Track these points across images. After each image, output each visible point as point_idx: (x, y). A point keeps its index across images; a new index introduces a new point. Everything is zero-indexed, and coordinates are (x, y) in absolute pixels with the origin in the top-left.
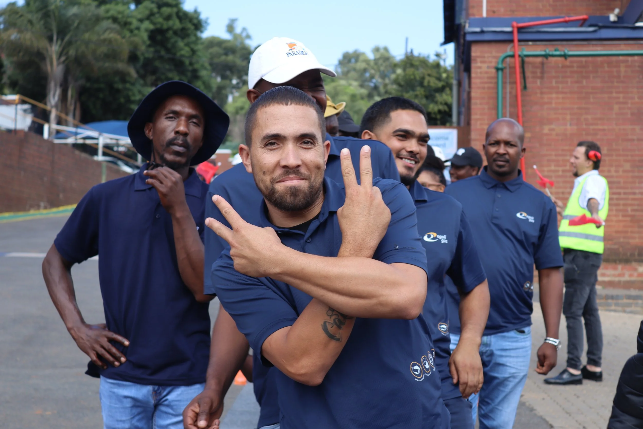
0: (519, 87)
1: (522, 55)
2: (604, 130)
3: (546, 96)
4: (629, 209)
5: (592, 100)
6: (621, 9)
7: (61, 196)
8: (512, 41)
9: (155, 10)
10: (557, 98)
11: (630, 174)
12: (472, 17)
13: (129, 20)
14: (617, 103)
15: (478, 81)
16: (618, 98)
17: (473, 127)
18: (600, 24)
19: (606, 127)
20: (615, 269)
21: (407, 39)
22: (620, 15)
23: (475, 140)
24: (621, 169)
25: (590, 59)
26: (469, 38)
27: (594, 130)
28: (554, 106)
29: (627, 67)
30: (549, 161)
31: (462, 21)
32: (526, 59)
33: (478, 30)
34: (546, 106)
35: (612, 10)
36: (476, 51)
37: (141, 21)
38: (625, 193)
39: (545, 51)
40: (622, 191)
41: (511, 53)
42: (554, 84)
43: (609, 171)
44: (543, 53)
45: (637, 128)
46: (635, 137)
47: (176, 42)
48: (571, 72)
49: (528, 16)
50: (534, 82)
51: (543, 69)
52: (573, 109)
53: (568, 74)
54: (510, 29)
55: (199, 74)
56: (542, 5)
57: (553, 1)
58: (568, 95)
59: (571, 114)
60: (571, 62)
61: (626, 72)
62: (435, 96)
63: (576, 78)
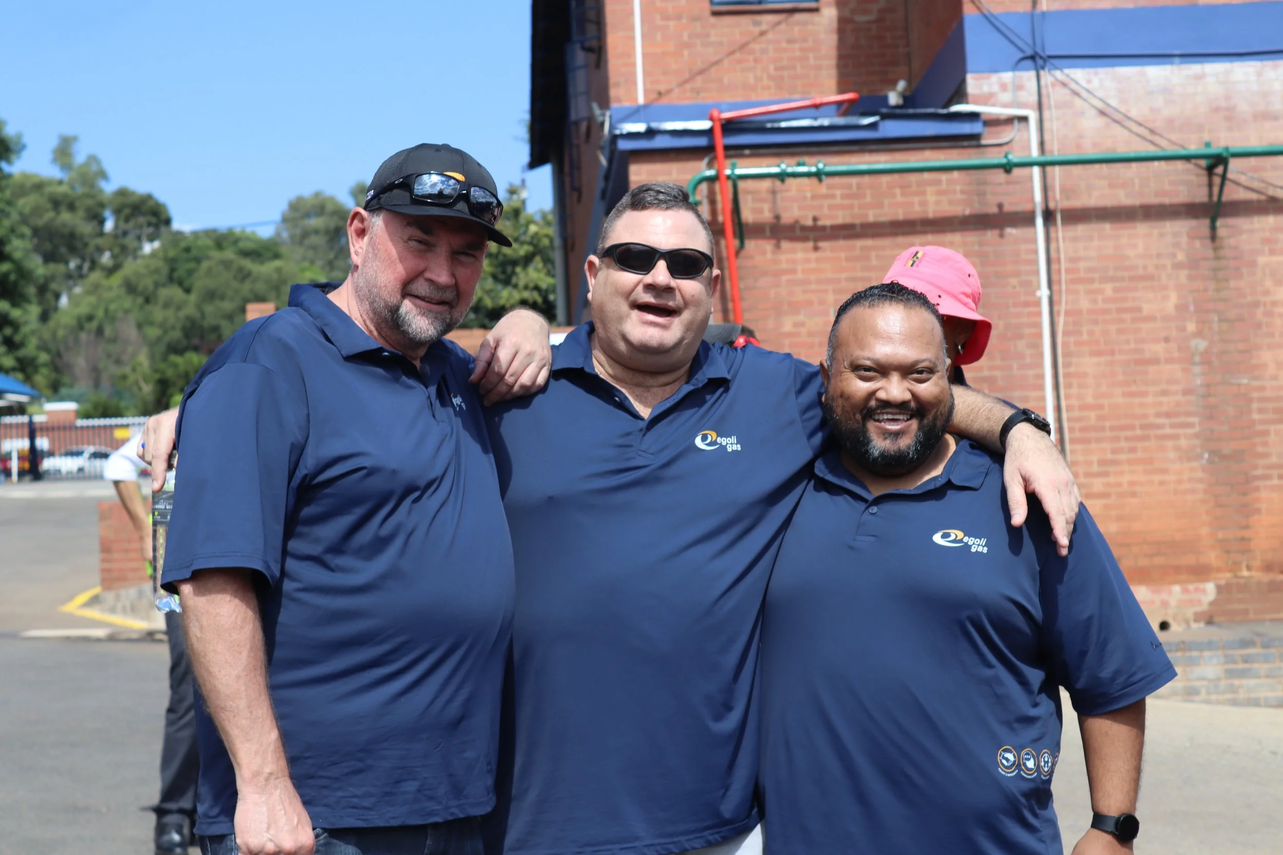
0: (731, 240)
1: (733, 177)
3: (783, 257)
5: (874, 262)
6: (909, 82)
8: (709, 150)
10: (807, 261)
12: (614, 105)
18: (884, 110)
22: (908, 94)
25: (866, 179)
26: (623, 145)
28: (800, 276)
29: (940, 193)
31: (597, 111)
32: (742, 185)
33: (641, 127)
34: (784, 278)
35: (893, 84)
36: (637, 172)
39: (779, 166)
41: (711, 173)
42: (798, 233)
44: (775, 170)
48: (831, 207)
49: (729, 100)
50: (758, 231)
51: (774, 202)
52: (838, 280)
53: (826, 211)
54: (705, 125)
55: (8, 249)
56: (758, 79)
57: (776, 69)
58: (828, 254)
59: (836, 291)
60: (830, 187)
61: (938, 203)
62: (514, 273)
63: (840, 218)
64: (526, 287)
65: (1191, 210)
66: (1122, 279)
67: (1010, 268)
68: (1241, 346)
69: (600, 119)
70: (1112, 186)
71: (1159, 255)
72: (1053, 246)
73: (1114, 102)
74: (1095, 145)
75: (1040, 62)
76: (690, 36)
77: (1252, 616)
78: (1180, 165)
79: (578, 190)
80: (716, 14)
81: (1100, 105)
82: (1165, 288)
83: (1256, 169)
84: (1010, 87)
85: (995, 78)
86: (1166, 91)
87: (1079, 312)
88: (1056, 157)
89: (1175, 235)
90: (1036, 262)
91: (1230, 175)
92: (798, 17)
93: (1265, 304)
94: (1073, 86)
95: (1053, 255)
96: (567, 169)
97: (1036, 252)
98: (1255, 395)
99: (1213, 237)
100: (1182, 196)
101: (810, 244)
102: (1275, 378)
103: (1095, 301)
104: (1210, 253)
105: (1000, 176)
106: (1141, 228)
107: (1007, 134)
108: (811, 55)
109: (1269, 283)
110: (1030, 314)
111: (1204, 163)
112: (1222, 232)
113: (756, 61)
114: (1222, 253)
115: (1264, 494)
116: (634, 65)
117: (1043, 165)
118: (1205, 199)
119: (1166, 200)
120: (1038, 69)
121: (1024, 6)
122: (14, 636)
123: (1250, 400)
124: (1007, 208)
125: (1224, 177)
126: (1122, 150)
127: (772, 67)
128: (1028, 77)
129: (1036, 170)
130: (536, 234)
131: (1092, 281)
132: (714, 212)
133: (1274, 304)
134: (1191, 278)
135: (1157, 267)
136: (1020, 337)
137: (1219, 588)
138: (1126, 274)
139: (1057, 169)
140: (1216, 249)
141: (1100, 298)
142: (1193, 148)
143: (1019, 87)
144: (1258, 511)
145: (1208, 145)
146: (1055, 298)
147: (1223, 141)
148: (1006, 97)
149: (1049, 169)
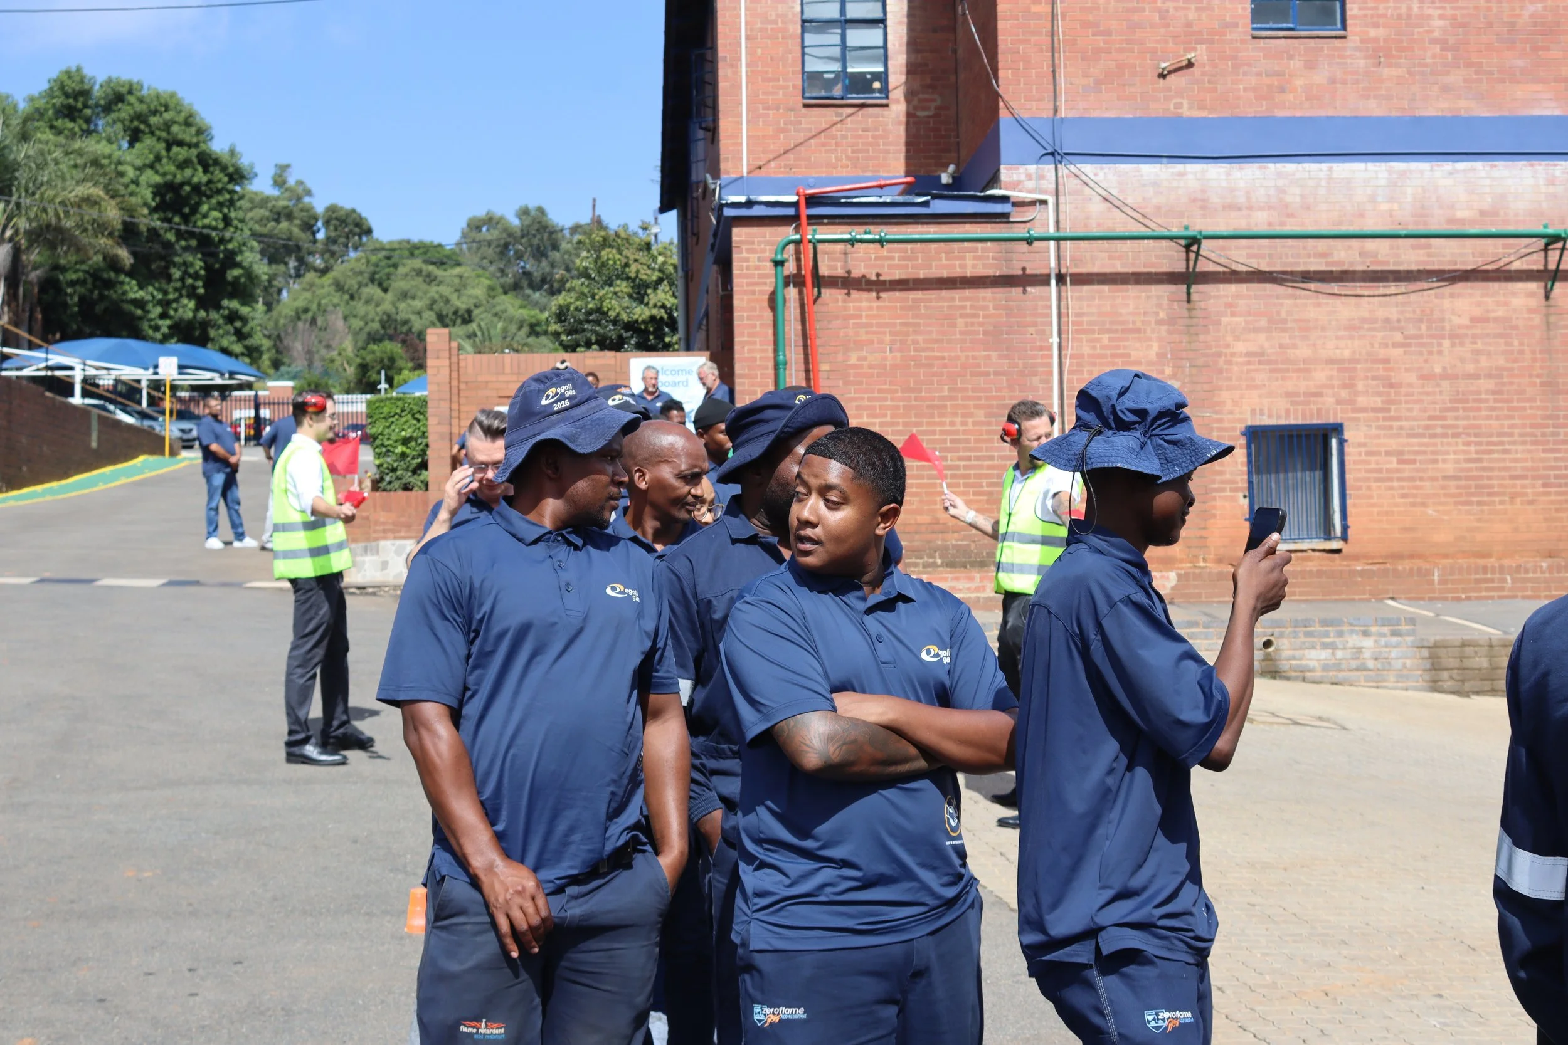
0: (810, 291)
1: (814, 240)
2: (943, 358)
3: (851, 305)
4: (984, 481)
6: (957, 165)
7: (25, 469)
8: (795, 218)
9: (164, 153)
10: (870, 308)
11: (984, 428)
12: (723, 176)
13: (120, 168)
14: (962, 316)
15: (745, 281)
16: (964, 307)
17: (737, 356)
18: (934, 191)
19: (946, 354)
20: (971, 579)
21: (594, 200)
22: (955, 176)
23: (742, 376)
24: (970, 420)
25: (919, 245)
26: (728, 212)
27: (927, 358)
28: (864, 320)
29: (975, 258)
30: (858, 408)
31: (710, 180)
32: (820, 246)
33: (742, 199)
34: (851, 321)
35: (946, 165)
36: (739, 234)
37: (140, 169)
38: (978, 458)
39: (849, 233)
40: (973, 454)
41: (798, 237)
42: (865, 285)
43: (952, 424)
44: (847, 236)
45: (994, 354)
46: (991, 370)
47: (199, 204)
48: (890, 267)
49: (814, 175)
50: (833, 282)
51: (846, 262)
52: (894, 325)
53: (886, 270)
54: (793, 198)
55: (239, 258)
56: (836, 158)
57: (853, 152)
58: (887, 304)
59: (891, 333)
60: (889, 251)
61: (974, 266)
62: (646, 294)
63: (897, 275)
64: (655, 306)
65: (1171, 278)
66: (1116, 331)
67: (1029, 319)
68: (1206, 387)
69: (713, 187)
70: (1110, 258)
71: (1145, 313)
72: (1063, 303)
73: (1114, 192)
74: (1099, 225)
75: (1059, 158)
76: (785, 124)
77: (1204, 599)
78: (1164, 243)
79: (696, 235)
80: (806, 106)
81: (1104, 193)
82: (1150, 339)
83: (1223, 248)
84: (1034, 176)
85: (1022, 169)
86: (1155, 184)
87: (1082, 356)
88: (1069, 234)
89: (1159, 297)
90: (1050, 315)
91: (1202, 252)
92: (870, 110)
93: (1226, 355)
94: (1084, 177)
95: (1063, 310)
96: (689, 216)
97: (1050, 307)
98: (1215, 425)
99: (1189, 301)
100: (1165, 267)
101: (874, 294)
102: (1231, 413)
103: (1094, 348)
104: (1185, 313)
105: (1024, 246)
106: (1132, 290)
107: (1029, 214)
108: (881, 142)
109: (1229, 339)
110: (1043, 357)
111: (1183, 242)
112: (1194, 297)
113: (837, 144)
114: (1194, 313)
115: (1218, 503)
116: (741, 144)
117: (1058, 239)
118: (1184, 270)
119: (1153, 270)
120: (1056, 164)
121: (1047, 113)
122: (239, 585)
123: (1212, 429)
124: (1028, 272)
125: (1198, 253)
126: (1120, 231)
127: (850, 149)
128: (1049, 169)
129: (1052, 243)
130: (664, 263)
131: (1092, 332)
132: (799, 267)
133: (1233, 354)
134: (1169, 332)
135: (1143, 322)
136: (1035, 374)
137: (1179, 576)
138: (1119, 327)
139: (1069, 242)
140: (1189, 310)
141: (1098, 345)
142: (1175, 231)
143: (1041, 177)
144: (1214, 516)
145: (1186, 228)
146: (1064, 344)
147: (1199, 225)
148: (1030, 184)
149: (1062, 242)
